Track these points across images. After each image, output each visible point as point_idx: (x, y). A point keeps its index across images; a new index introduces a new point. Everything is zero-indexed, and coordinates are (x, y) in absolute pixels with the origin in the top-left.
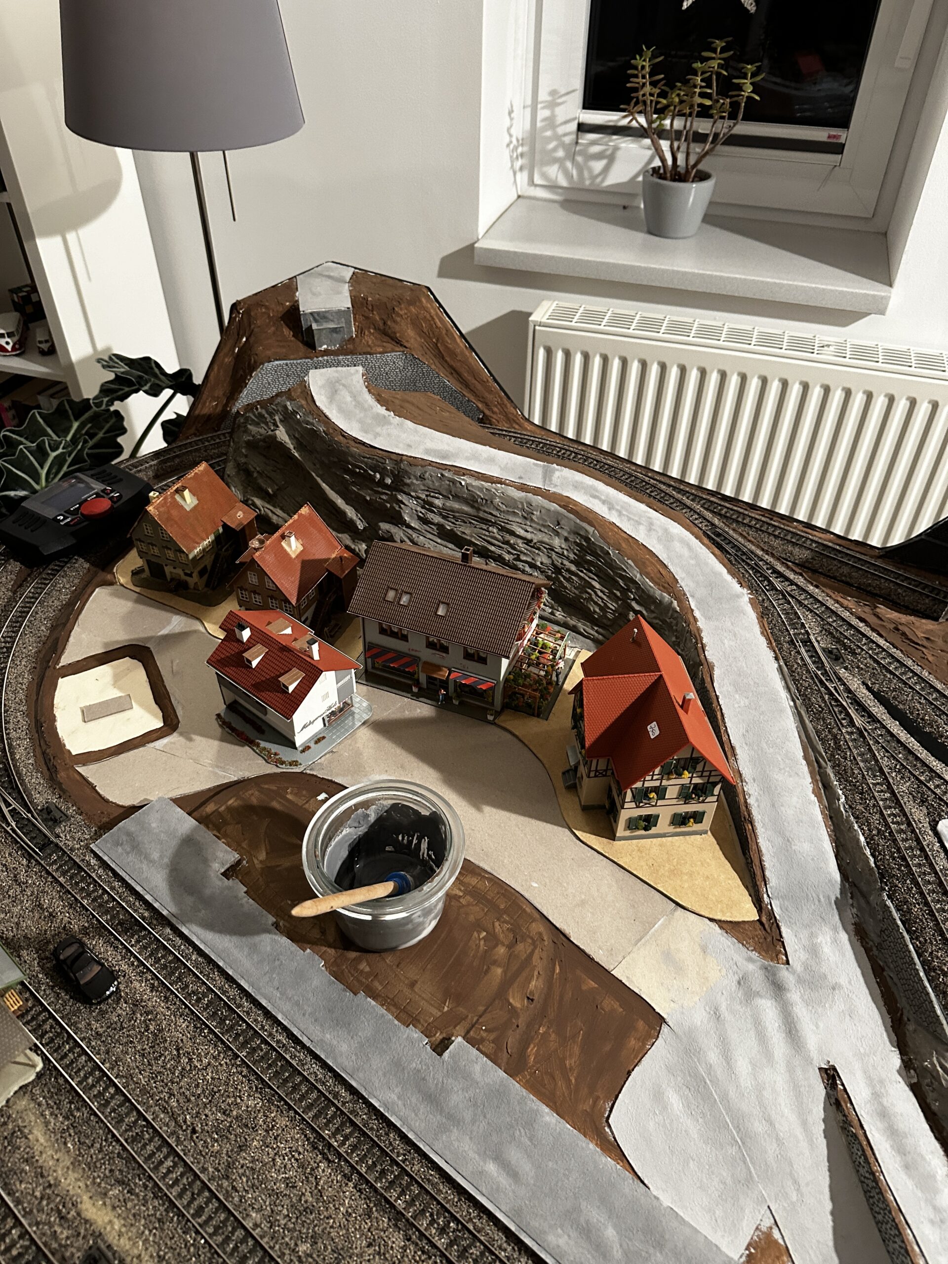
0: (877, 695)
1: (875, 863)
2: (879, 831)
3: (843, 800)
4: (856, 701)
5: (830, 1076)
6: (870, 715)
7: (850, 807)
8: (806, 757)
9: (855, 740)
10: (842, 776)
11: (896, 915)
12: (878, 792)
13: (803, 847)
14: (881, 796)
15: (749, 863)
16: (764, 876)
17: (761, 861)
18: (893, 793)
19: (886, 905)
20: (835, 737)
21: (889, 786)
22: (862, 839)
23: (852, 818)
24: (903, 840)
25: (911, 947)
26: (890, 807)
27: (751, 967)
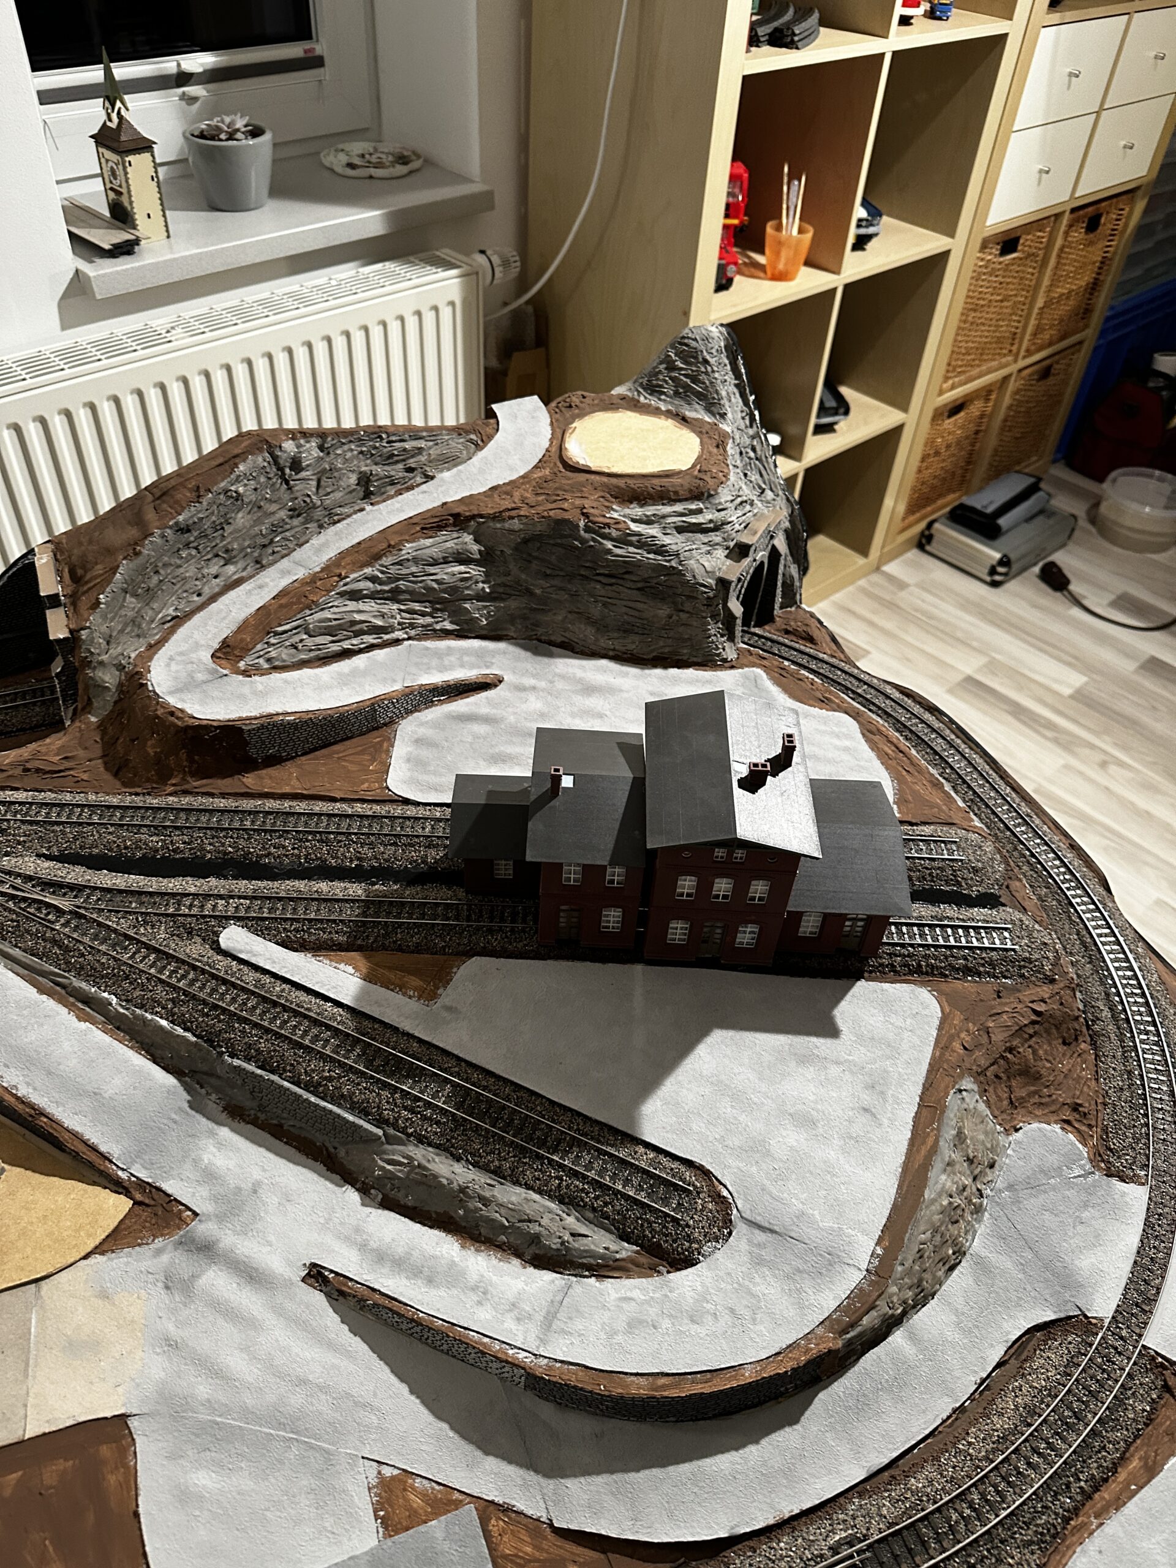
0: (63, 858)
1: (194, 1035)
2: (173, 1000)
3: (114, 1000)
4: (46, 884)
5: (316, 1275)
6: (72, 887)
7: (127, 1001)
8: (42, 990)
9: (76, 926)
10: (94, 975)
11: (251, 1067)
12: (141, 961)
13: (114, 1086)
14: (147, 964)
15: (76, 1156)
16: (102, 1154)
17: (85, 1143)
18: (156, 950)
19: (235, 1067)
20: (55, 942)
21: (148, 947)
22: (164, 1023)
23: (138, 1011)
24: (201, 988)
25: (286, 1084)
26: (164, 967)
27: (165, 1258)
